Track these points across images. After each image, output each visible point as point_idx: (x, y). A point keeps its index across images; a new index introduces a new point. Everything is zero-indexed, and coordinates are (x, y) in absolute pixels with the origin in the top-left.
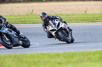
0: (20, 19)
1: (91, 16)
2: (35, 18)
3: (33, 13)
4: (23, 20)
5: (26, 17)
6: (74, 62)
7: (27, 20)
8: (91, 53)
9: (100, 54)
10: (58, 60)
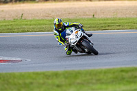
0: (5, 25)
1: (101, 22)
2: (26, 25)
3: (23, 18)
4: (10, 27)
5: (13, 23)
6: (78, 84)
7: (15, 27)
8: (100, 72)
9: (114, 73)
10: (57, 81)
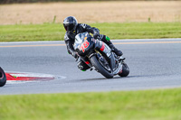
0: (33, 31)
1: (160, 27)
3: (56, 21)
4: (39, 34)
5: (43, 28)
6: (129, 109)
7: (45, 34)
8: (158, 94)
9: (176, 94)
10: (101, 106)
